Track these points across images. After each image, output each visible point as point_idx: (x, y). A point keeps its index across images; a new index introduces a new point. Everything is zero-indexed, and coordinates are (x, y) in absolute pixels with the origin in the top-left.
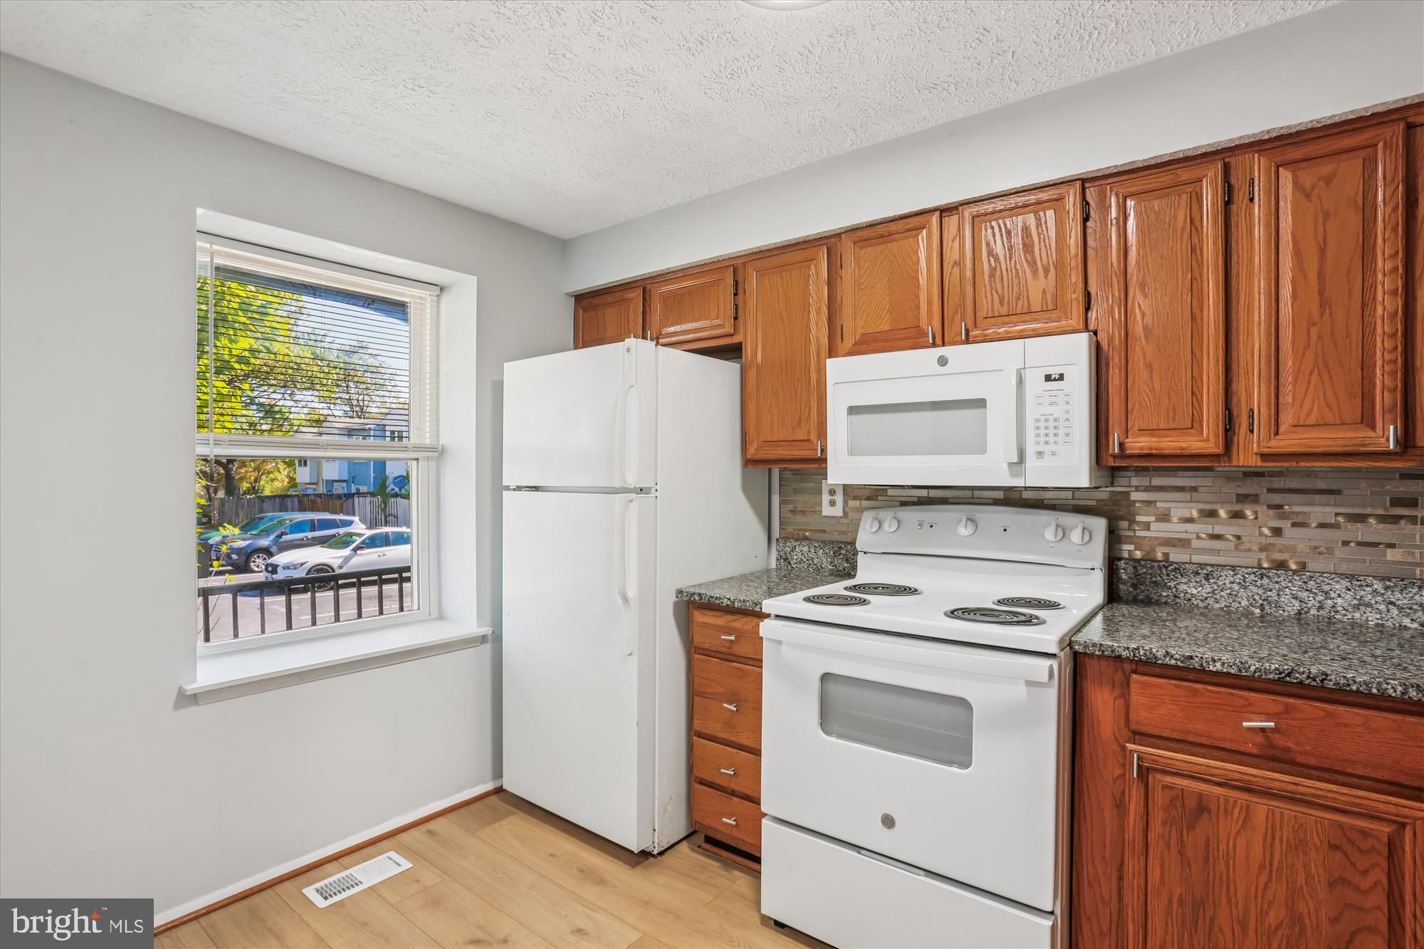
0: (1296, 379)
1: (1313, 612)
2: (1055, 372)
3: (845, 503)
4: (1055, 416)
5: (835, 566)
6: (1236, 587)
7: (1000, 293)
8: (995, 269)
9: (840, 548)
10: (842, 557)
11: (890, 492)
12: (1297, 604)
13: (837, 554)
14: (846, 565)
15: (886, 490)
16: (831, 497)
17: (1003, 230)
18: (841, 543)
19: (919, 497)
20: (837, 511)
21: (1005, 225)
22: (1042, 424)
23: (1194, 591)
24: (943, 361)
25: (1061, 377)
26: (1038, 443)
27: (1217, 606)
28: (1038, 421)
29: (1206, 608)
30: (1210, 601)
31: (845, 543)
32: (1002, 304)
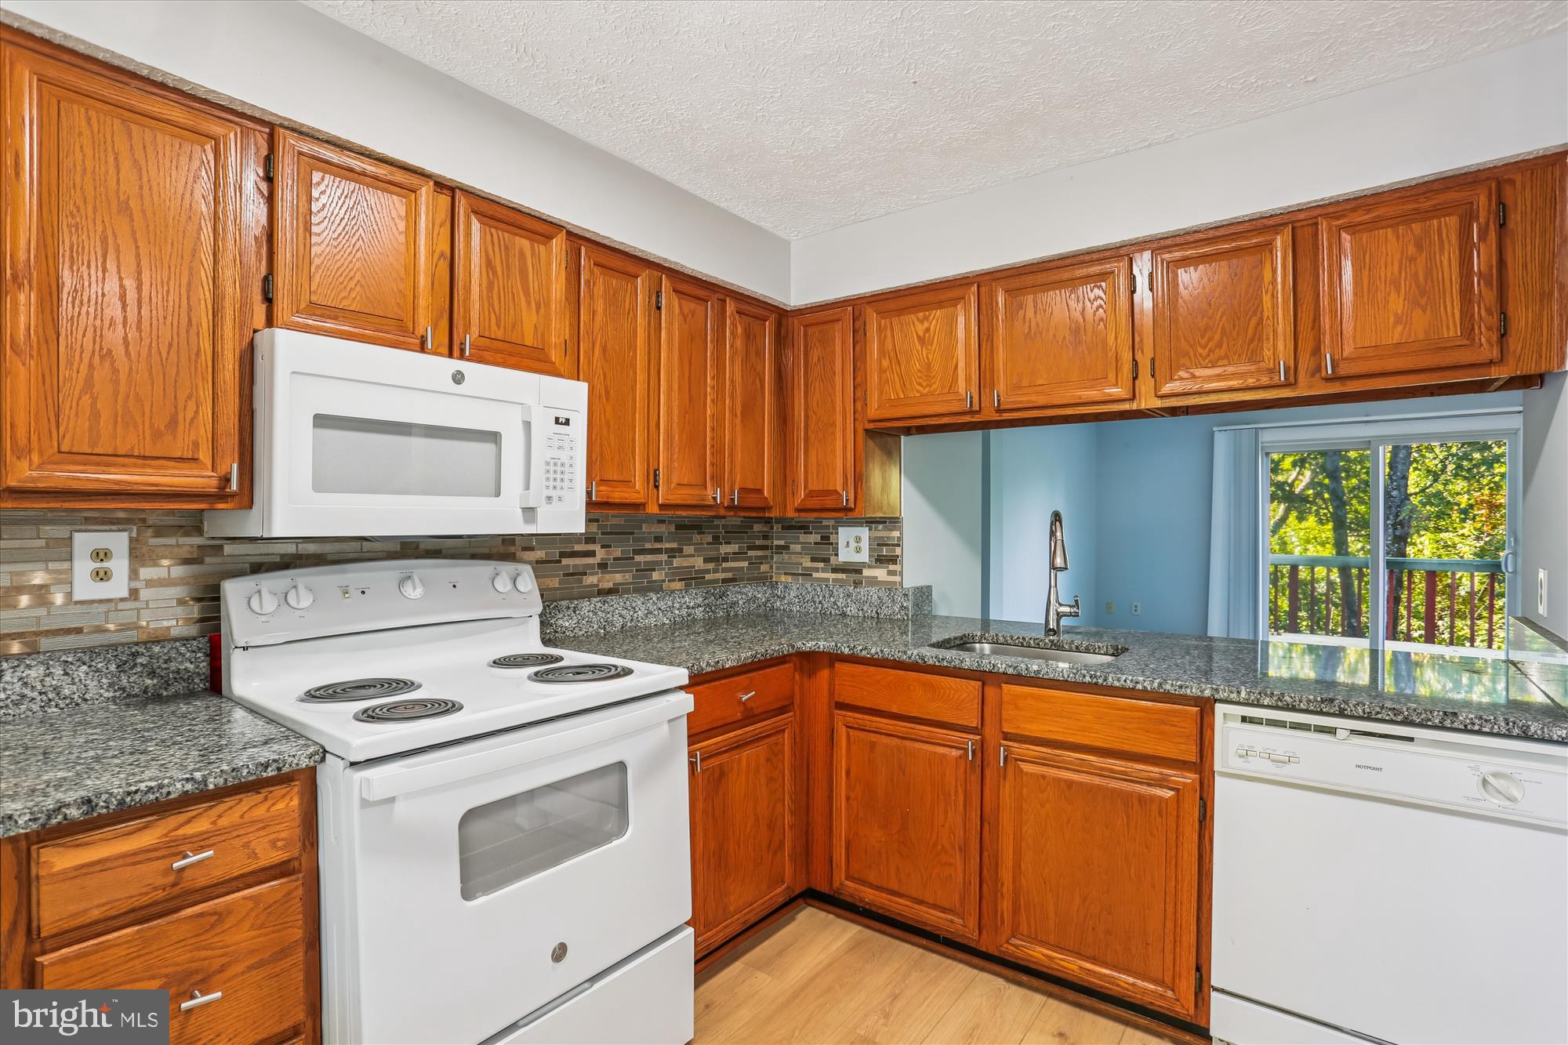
0: (679, 450)
1: (629, 624)
2: (563, 415)
3: (134, 574)
4: (561, 461)
5: (123, 689)
6: (591, 614)
7: (498, 314)
8: (493, 282)
9: (135, 655)
10: (139, 669)
11: (228, 549)
12: (621, 619)
13: (126, 667)
14: (149, 682)
15: (221, 547)
16: (98, 565)
17: (502, 243)
18: (137, 644)
19: (282, 556)
20: (118, 587)
21: (504, 238)
22: (552, 468)
23: (567, 624)
24: (458, 378)
25: (567, 422)
26: (548, 487)
27: (581, 633)
28: (548, 464)
29: (574, 636)
30: (577, 630)
31: (145, 643)
32: (498, 326)
